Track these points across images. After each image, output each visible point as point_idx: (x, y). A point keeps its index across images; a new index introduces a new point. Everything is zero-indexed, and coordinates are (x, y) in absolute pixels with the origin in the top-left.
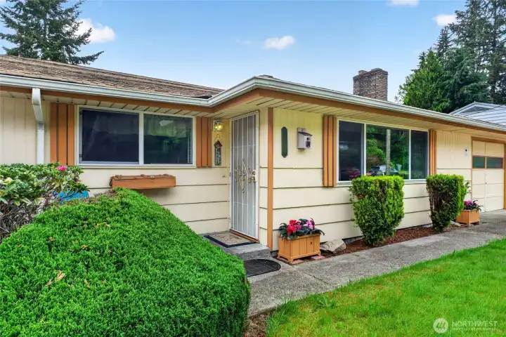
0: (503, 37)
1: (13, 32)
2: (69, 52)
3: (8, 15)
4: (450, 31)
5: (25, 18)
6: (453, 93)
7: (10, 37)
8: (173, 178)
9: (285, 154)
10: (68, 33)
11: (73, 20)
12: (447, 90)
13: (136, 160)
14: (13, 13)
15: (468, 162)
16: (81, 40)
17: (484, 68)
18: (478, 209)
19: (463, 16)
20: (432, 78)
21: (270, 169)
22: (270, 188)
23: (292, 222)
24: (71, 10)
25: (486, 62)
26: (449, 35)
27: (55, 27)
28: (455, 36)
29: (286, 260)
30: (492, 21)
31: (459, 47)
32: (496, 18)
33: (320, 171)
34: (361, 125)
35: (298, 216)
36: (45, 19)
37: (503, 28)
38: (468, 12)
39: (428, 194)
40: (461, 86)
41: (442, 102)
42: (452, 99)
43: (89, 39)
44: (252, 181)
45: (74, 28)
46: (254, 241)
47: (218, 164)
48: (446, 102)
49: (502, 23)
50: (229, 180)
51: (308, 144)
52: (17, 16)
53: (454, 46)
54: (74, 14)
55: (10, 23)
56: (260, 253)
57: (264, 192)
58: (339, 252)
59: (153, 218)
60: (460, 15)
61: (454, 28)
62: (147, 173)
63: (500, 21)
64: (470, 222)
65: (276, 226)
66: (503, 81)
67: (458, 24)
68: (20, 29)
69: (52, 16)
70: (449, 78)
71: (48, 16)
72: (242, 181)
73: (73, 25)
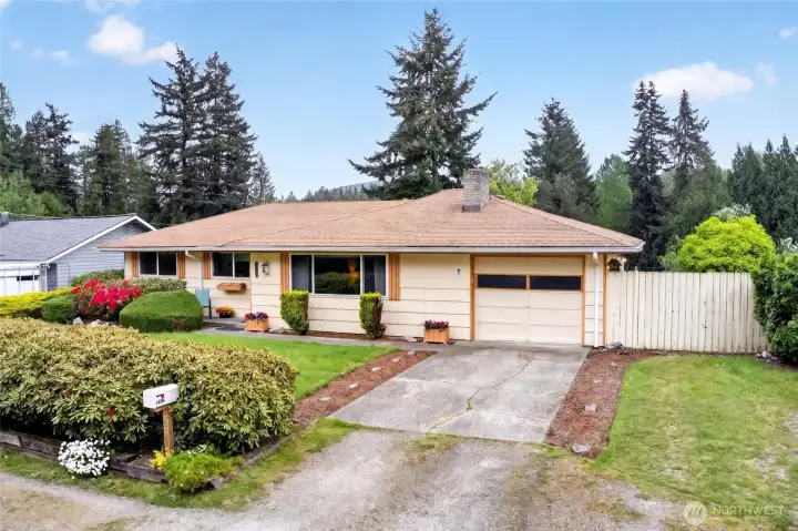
9: (257, 276)
16: (465, 89)
54: (459, 57)
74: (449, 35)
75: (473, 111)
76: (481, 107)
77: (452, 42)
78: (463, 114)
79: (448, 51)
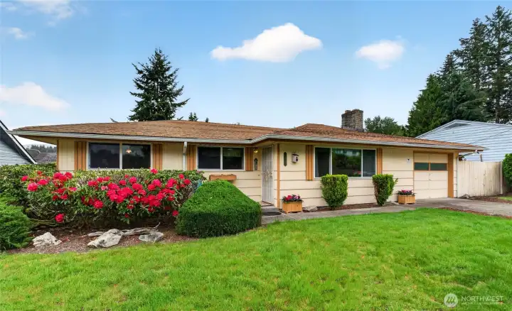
0: (508, 57)
1: (142, 92)
2: (171, 101)
3: (138, 82)
4: (455, 56)
5: (147, 83)
6: (451, 109)
7: (139, 95)
8: (235, 176)
9: (285, 164)
10: (171, 90)
11: (173, 81)
12: (446, 107)
13: (219, 168)
14: (141, 81)
15: (411, 166)
16: (178, 93)
17: (489, 85)
18: (414, 195)
19: (467, 42)
20: (432, 99)
21: (278, 171)
22: (279, 180)
23: (289, 196)
24: (171, 75)
25: (491, 79)
26: (454, 60)
27: (163, 86)
28: (460, 60)
29: (285, 212)
30: (496, 43)
31: (464, 68)
32: (500, 40)
33: (304, 173)
34: (329, 149)
35: (291, 193)
36: (158, 83)
37: (507, 49)
38: (472, 38)
39: (373, 186)
40: (458, 104)
41: (440, 117)
42: (450, 114)
43: (182, 92)
44: (271, 177)
45: (174, 87)
46: (272, 205)
47: (256, 169)
48: (445, 117)
49: (505, 45)
50: (261, 177)
51: (297, 160)
52: (143, 83)
53: (460, 68)
54: (173, 77)
55: (140, 87)
56: (274, 209)
57: (276, 182)
58: (312, 211)
59: (231, 187)
60: (463, 42)
61: (458, 53)
62: (225, 174)
63: (503, 43)
64: (406, 202)
65: (281, 198)
66: (509, 95)
67: (463, 49)
68: (146, 90)
69: (162, 80)
70: (448, 98)
71: (159, 80)
72: (267, 178)
73: (173, 84)
74: (169, 65)
75: (179, 105)
76: (183, 103)
77: (171, 69)
78: (175, 105)
79: (168, 73)
